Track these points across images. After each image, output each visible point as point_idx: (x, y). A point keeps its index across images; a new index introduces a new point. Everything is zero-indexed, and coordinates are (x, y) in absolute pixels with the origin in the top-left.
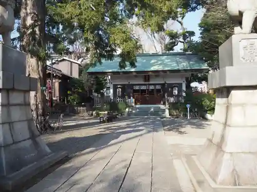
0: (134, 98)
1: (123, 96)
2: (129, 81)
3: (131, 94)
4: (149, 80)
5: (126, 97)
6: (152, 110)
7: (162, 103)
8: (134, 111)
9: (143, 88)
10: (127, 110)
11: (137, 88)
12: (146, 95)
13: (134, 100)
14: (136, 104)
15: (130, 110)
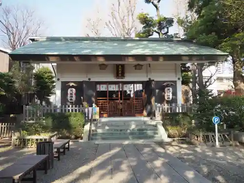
0: (97, 105)
1: (78, 103)
2: (89, 76)
3: (93, 99)
4: (123, 76)
5: (85, 104)
6: (133, 127)
7: (145, 113)
8: (100, 131)
9: (113, 88)
10: (87, 127)
11: (103, 88)
12: (118, 101)
13: (98, 109)
14: (101, 115)
15: (93, 128)
